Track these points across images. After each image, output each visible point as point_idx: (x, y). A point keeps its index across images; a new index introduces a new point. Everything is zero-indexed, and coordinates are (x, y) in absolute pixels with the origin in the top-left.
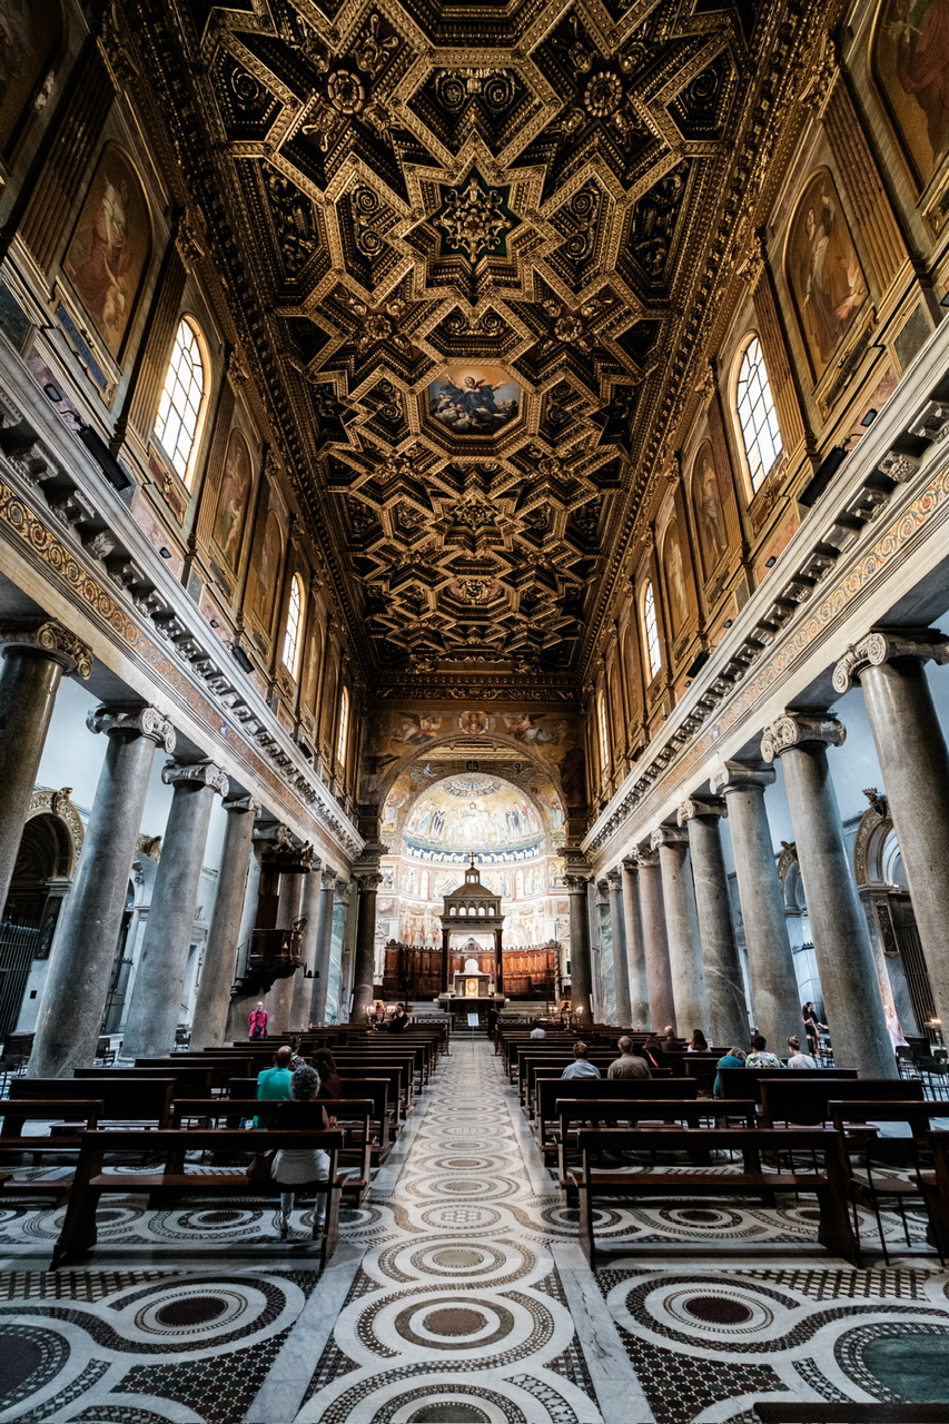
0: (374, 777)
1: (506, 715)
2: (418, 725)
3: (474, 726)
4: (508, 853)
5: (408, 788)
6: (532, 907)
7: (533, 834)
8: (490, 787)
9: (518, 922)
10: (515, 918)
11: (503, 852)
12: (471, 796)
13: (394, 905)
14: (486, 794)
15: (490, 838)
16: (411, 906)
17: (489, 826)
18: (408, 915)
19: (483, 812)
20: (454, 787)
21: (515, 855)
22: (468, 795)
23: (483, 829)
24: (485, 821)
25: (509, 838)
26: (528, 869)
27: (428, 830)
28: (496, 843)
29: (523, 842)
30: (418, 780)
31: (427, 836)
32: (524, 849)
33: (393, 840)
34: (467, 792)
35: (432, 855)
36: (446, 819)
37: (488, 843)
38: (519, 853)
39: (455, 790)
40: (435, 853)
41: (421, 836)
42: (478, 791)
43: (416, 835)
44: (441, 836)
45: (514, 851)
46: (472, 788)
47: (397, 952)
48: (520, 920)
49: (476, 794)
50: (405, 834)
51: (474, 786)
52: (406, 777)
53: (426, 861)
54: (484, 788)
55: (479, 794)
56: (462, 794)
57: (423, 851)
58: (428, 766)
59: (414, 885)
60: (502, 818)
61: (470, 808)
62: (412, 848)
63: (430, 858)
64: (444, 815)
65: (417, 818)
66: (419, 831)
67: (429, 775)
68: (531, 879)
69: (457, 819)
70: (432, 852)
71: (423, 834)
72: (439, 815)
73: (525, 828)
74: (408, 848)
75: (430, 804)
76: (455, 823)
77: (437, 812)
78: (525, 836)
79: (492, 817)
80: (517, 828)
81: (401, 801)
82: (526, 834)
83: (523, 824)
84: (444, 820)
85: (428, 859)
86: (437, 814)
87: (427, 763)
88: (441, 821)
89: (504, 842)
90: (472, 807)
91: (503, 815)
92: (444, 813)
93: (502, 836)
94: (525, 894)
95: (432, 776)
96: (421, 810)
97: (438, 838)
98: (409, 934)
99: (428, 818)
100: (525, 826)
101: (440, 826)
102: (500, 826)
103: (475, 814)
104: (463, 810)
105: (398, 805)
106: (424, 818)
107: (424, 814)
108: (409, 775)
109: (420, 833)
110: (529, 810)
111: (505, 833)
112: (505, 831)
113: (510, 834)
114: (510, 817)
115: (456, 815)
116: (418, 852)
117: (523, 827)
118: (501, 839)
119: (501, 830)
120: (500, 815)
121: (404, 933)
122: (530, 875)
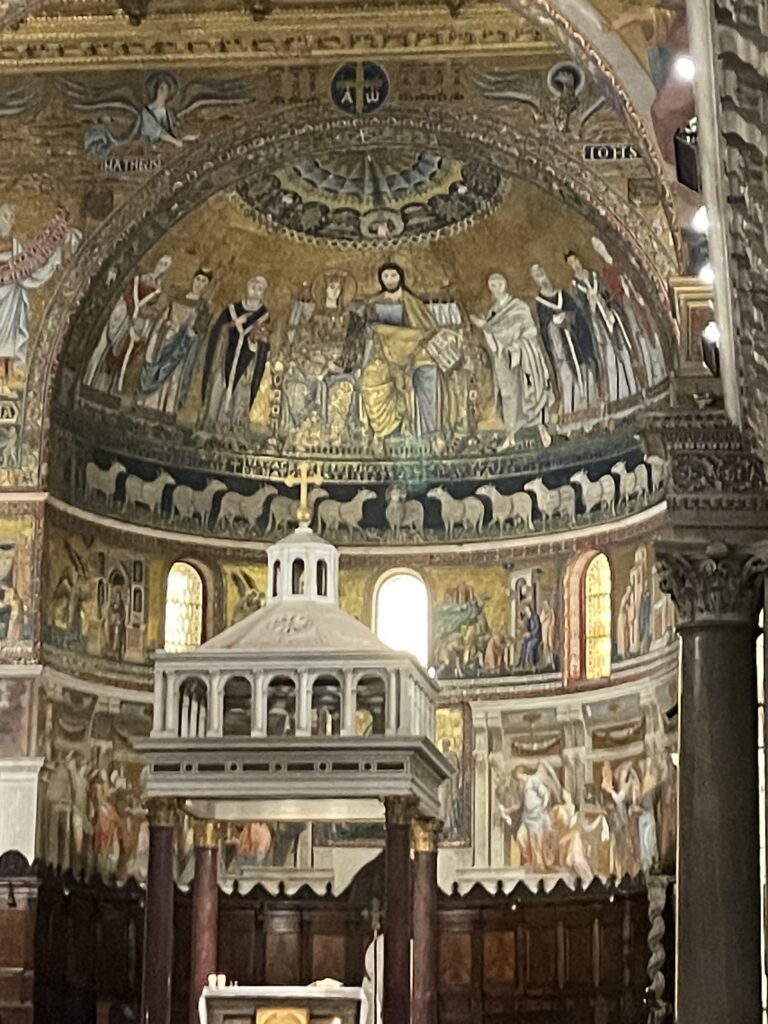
4: (553, 481)
5: (71, 203)
6: (640, 708)
7: (653, 391)
8: (453, 188)
9: (589, 777)
10: (577, 760)
11: (531, 478)
12: (376, 232)
13: (19, 707)
14: (441, 222)
15: (474, 419)
16: (116, 710)
17: (469, 366)
18: (99, 749)
19: (436, 301)
20: (295, 196)
21: (577, 487)
22: (364, 230)
23: (445, 377)
24: (454, 346)
25: (555, 418)
26: (630, 548)
27: (195, 391)
28: (500, 441)
29: (612, 428)
30: (118, 164)
31: (189, 418)
32: (613, 462)
33: (13, 430)
34: (357, 214)
35: (218, 497)
36: (276, 341)
37: (465, 441)
38: (593, 479)
39: (300, 207)
40: (231, 489)
41: (161, 415)
42: (406, 211)
43: (134, 409)
44: (258, 415)
45: (576, 470)
46: (377, 195)
47: (30, 900)
48: (597, 767)
49: (400, 226)
50: (76, 407)
51: (385, 188)
52: (61, 152)
53: (191, 524)
54: (431, 194)
55: (413, 222)
56: (333, 226)
57: (171, 481)
58: (161, 97)
59: (129, 627)
60: (523, 330)
61: (379, 287)
62: (118, 468)
63: (204, 508)
64: (262, 320)
65: (134, 337)
66: (149, 392)
67: (168, 138)
68: (639, 590)
69: (326, 337)
70: (217, 486)
71: (170, 408)
72: (243, 319)
73: (620, 365)
74: (91, 468)
75: (194, 269)
76: (322, 360)
77: (232, 308)
78: (618, 405)
79: (480, 323)
80: (584, 366)
81: (42, 260)
82: (624, 393)
83: (610, 349)
84: (264, 347)
85: (196, 515)
86: (229, 318)
87: (156, 87)
88: (253, 348)
89: (534, 433)
90: (386, 281)
91: (525, 310)
92: (262, 311)
93: (526, 408)
94: (615, 657)
95: (179, 144)
96: (151, 295)
97: (245, 424)
98: (105, 829)
99: (191, 334)
100: (618, 358)
101: (250, 371)
102: (515, 363)
103: (405, 313)
104: (348, 297)
105: (29, 275)
106: (169, 335)
107: (169, 318)
108: (80, 146)
109: (152, 402)
110: (626, 282)
111: (538, 395)
112: (538, 385)
113: (559, 397)
114: (557, 320)
115: (318, 318)
116: (148, 486)
117: (611, 362)
118: (521, 423)
119: (520, 383)
120: (512, 313)
121: (78, 821)
122: (634, 573)
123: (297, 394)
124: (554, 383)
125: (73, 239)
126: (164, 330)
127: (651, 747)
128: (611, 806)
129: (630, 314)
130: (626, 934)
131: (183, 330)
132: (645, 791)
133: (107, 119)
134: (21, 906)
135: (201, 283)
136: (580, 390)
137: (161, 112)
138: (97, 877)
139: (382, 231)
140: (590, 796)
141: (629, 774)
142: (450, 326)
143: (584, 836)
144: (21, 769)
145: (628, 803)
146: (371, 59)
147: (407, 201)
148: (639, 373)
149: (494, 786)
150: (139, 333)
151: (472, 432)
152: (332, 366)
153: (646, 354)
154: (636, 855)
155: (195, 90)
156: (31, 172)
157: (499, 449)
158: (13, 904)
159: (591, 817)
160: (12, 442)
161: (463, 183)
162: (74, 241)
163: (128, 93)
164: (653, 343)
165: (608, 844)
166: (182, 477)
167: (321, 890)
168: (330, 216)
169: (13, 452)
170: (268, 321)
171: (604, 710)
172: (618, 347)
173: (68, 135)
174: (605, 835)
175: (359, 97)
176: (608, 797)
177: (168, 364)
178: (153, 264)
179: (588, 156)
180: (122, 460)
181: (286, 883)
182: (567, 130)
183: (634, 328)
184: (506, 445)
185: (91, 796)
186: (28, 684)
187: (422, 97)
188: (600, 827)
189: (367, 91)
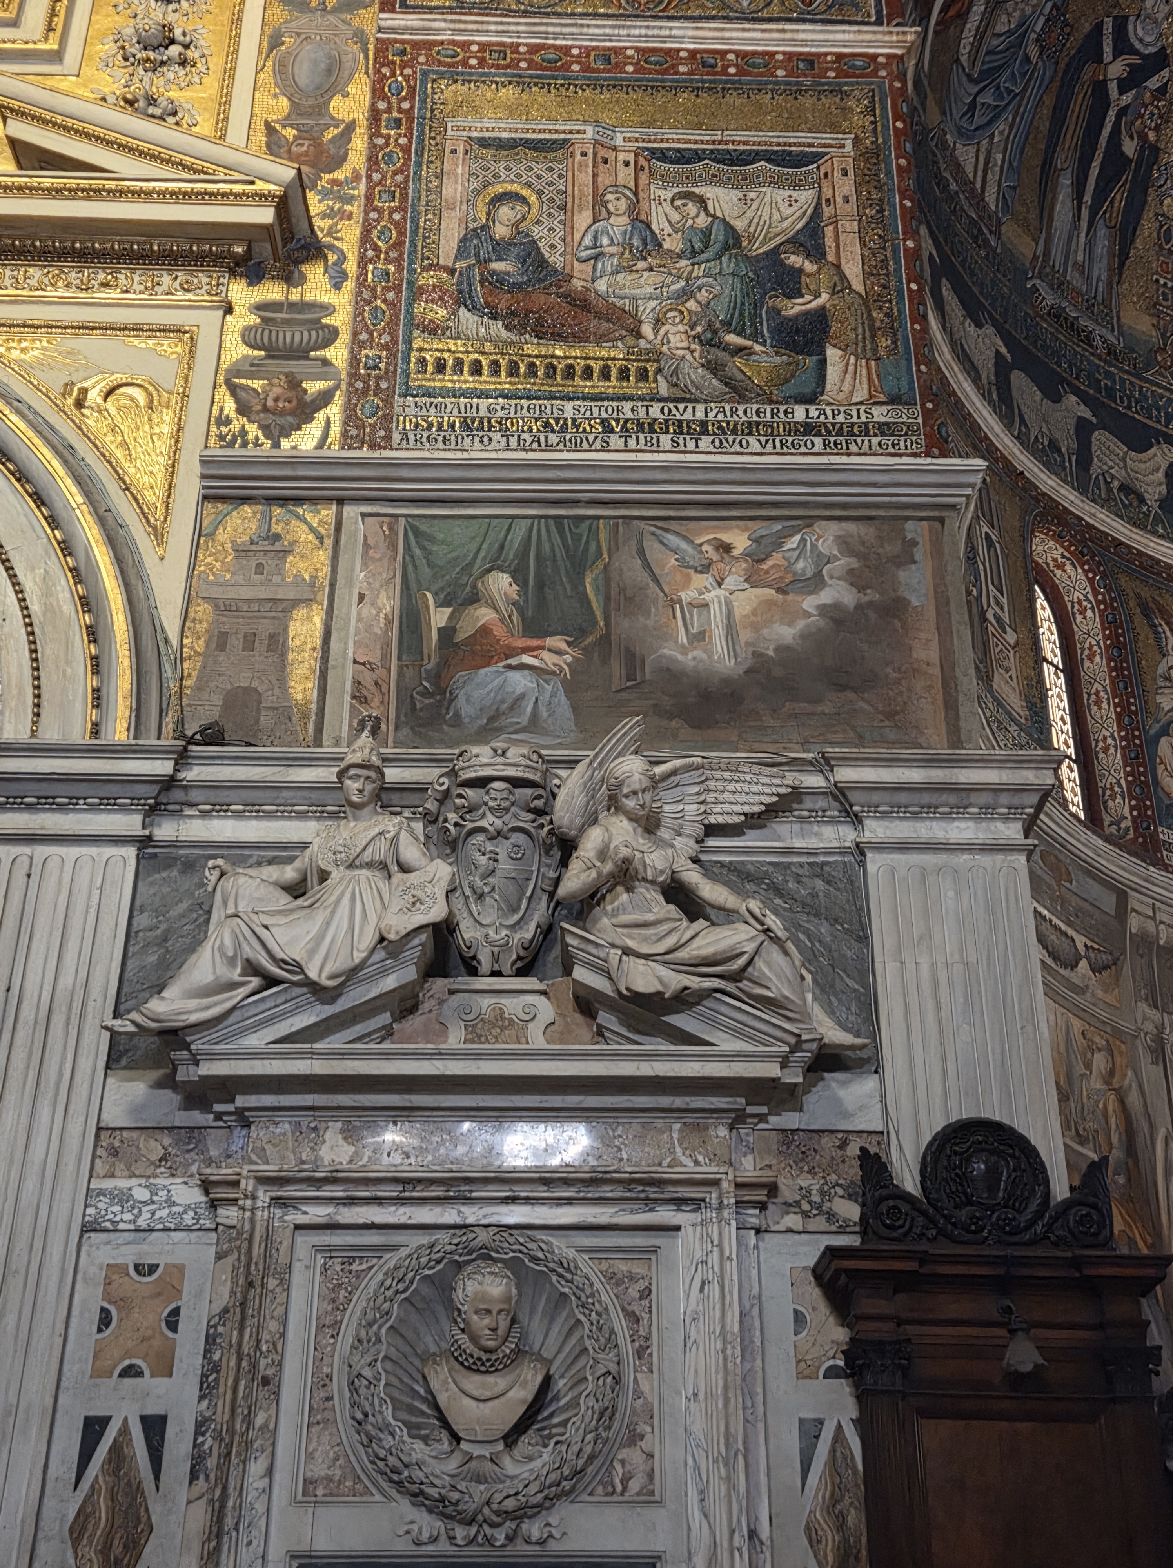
13: (896, 609)
27: (1030, 194)
31: (1022, 242)
35: (1084, 428)
44: (1133, 298)
57: (1003, 347)
63: (1065, 439)
64: (1154, 83)
66: (962, 133)
70: (1077, 406)
71: (991, 200)
72: (1117, 69)
77: (1108, 25)
84: (1149, 154)
85: (1054, 445)
86: (1099, 56)
88: (1129, 147)
92: (1160, 59)
97: (1112, 304)
99: (1033, 51)
101: (1119, 197)
106: (1002, 26)
109: (967, 159)
116: (972, 329)
131: (1018, 38)
144: (960, 801)
166: (1021, 357)
170: (1162, 90)
177: (987, 98)
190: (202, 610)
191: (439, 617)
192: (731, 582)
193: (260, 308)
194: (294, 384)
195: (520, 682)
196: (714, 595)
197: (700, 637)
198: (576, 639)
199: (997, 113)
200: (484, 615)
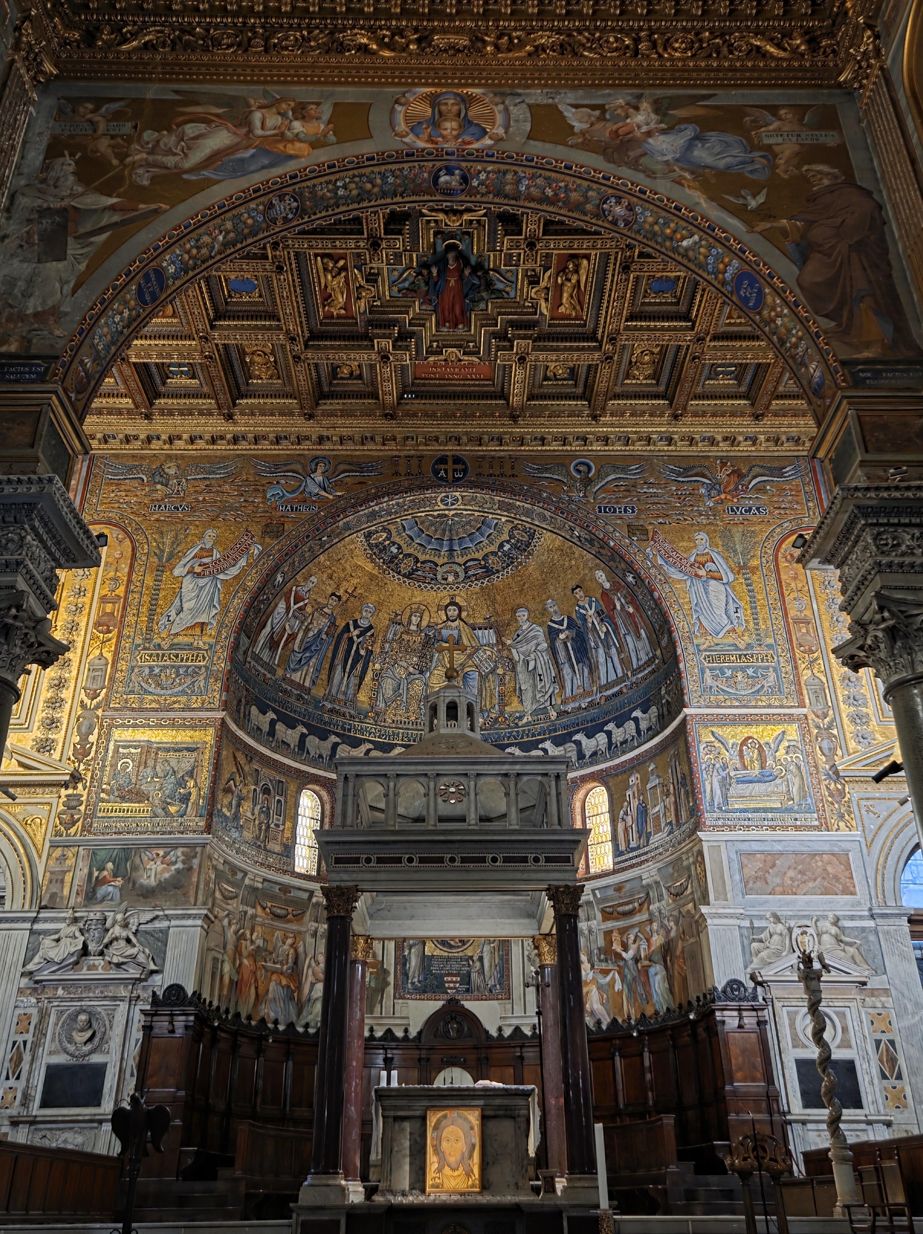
0: (53, 267)
1: (571, 97)
2: (245, 122)
3: (450, 126)
4: (558, 742)
5: (256, 529)
6: (643, 887)
7: (635, 672)
8: (501, 546)
9: (601, 942)
10: (590, 931)
11: (543, 741)
12: (446, 579)
13: (190, 869)
14: (489, 572)
15: (503, 703)
16: (260, 886)
17: (500, 671)
18: (246, 913)
19: (480, 629)
20: (399, 548)
21: (578, 743)
22: (439, 577)
23: (483, 678)
24: (490, 658)
25: (559, 702)
26: (625, 776)
27: (324, 676)
28: (521, 718)
29: (603, 702)
30: (289, 508)
31: (319, 692)
32: (606, 723)
33: (203, 670)
34: (437, 565)
35: (335, 746)
36: (377, 649)
37: (496, 719)
38: (589, 736)
39: (401, 556)
40: (343, 743)
41: (300, 687)
42: (468, 564)
43: (284, 679)
44: (363, 697)
45: (577, 732)
46: (451, 550)
47: (186, 1027)
48: (608, 934)
49: (462, 575)
50: (247, 665)
51: (456, 548)
52: (251, 499)
53: (316, 761)
54: (486, 551)
55: (470, 573)
56: (419, 573)
57: (305, 731)
58: (319, 471)
59: (272, 826)
60: (538, 645)
61: (445, 618)
62: (271, 715)
63: (326, 753)
64: (369, 634)
65: (288, 631)
66: (295, 670)
67: (323, 493)
68: (635, 803)
69: (408, 650)
70: (334, 739)
71: (307, 684)
72: (357, 632)
73: (609, 660)
74: (254, 710)
75: (330, 592)
76: (404, 664)
77: (351, 622)
78: (609, 685)
79: (509, 642)
80: (581, 665)
81: (233, 562)
82: (612, 677)
83: (601, 651)
84: (370, 653)
85: (321, 756)
86: (349, 631)
87: (317, 465)
88: (363, 652)
89: (545, 711)
90: (450, 614)
91: (540, 632)
92: (370, 627)
93: (538, 696)
94: (617, 852)
95: (331, 497)
96: (301, 604)
97: (354, 701)
98: (245, 977)
99: (324, 637)
100: (608, 655)
101: (359, 667)
102: (531, 667)
103: (460, 636)
104: (424, 623)
105: (223, 571)
106: (311, 634)
107: (311, 623)
108: (264, 497)
109: (296, 677)
110: (619, 599)
111: (547, 686)
112: (546, 680)
113: (563, 687)
114: (562, 636)
115: (405, 637)
116: (290, 731)
117: (602, 659)
118: (534, 707)
119: (534, 680)
120: (532, 634)
121: (227, 968)
122: (629, 792)
123: (388, 686)
124: (559, 679)
125: (256, 550)
126: (307, 630)
127: (657, 914)
128: (621, 963)
129: (619, 622)
130: (647, 1063)
131: (320, 632)
132: (653, 948)
133: (283, 482)
134: (180, 1032)
135: (333, 602)
136: (578, 682)
137: (319, 478)
138: (238, 1015)
139: (451, 578)
140: (602, 957)
141: (636, 936)
142: (488, 645)
143: (600, 988)
144: (189, 916)
145: (637, 959)
146: (458, 453)
147: (469, 557)
148: (625, 662)
149: (526, 953)
150: (291, 628)
151: (502, 713)
152: (411, 669)
153: (631, 646)
154: (648, 998)
155: (342, 467)
156: (229, 511)
157: (520, 724)
158: (172, 1031)
159: (605, 972)
160: (202, 677)
161: (508, 542)
162: (256, 552)
163: (298, 467)
164: (639, 637)
165: (620, 993)
166: (313, 730)
167: (399, 1034)
168: (419, 565)
169: (202, 684)
170: (372, 635)
171: (611, 892)
172: (607, 647)
173: (257, 490)
174: (618, 986)
175: (450, 473)
176: (619, 956)
177: (308, 654)
178: (306, 579)
179: (600, 511)
180: (275, 711)
181: (375, 1028)
182: (585, 496)
183: (623, 631)
184: (525, 720)
185: (237, 950)
186: (198, 849)
187: (491, 475)
188: (613, 980)
189: (455, 470)
190: (48, 874)
191: (96, 874)
192: (158, 863)
193: (67, 796)
194: (72, 816)
195: (110, 889)
196: (154, 867)
197: (149, 877)
198: (123, 878)
199: (311, 657)
200: (105, 873)
